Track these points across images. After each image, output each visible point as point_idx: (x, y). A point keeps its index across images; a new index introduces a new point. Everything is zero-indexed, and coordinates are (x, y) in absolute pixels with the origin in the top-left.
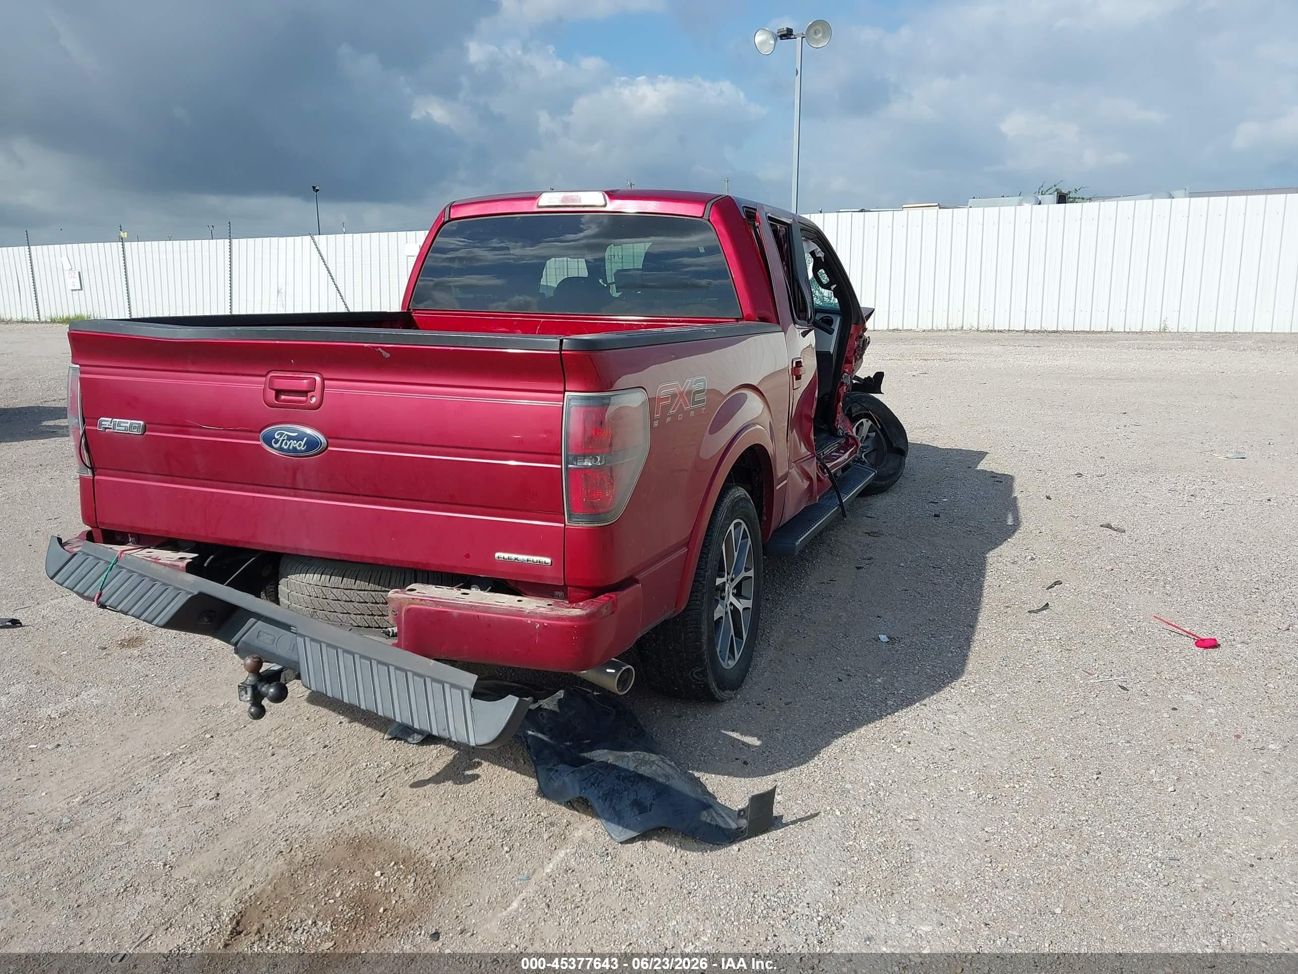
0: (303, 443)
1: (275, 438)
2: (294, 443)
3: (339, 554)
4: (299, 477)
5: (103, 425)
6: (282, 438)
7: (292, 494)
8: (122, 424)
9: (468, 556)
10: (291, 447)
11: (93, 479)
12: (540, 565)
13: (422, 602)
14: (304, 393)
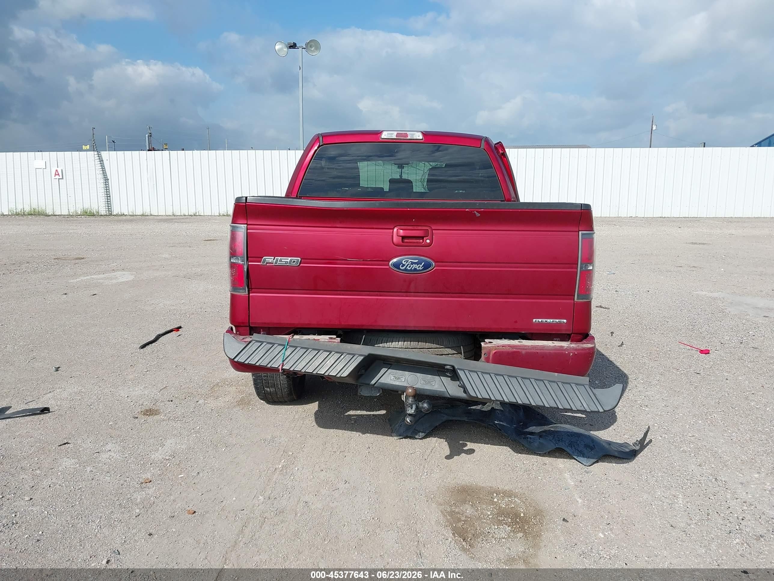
0: (421, 266)
1: (402, 264)
2: (415, 266)
3: (434, 327)
4: (412, 285)
5: (267, 261)
6: (408, 263)
7: (404, 295)
8: (283, 260)
9: (516, 322)
10: (413, 269)
11: (249, 296)
12: (560, 324)
13: (504, 348)
14: (422, 238)
